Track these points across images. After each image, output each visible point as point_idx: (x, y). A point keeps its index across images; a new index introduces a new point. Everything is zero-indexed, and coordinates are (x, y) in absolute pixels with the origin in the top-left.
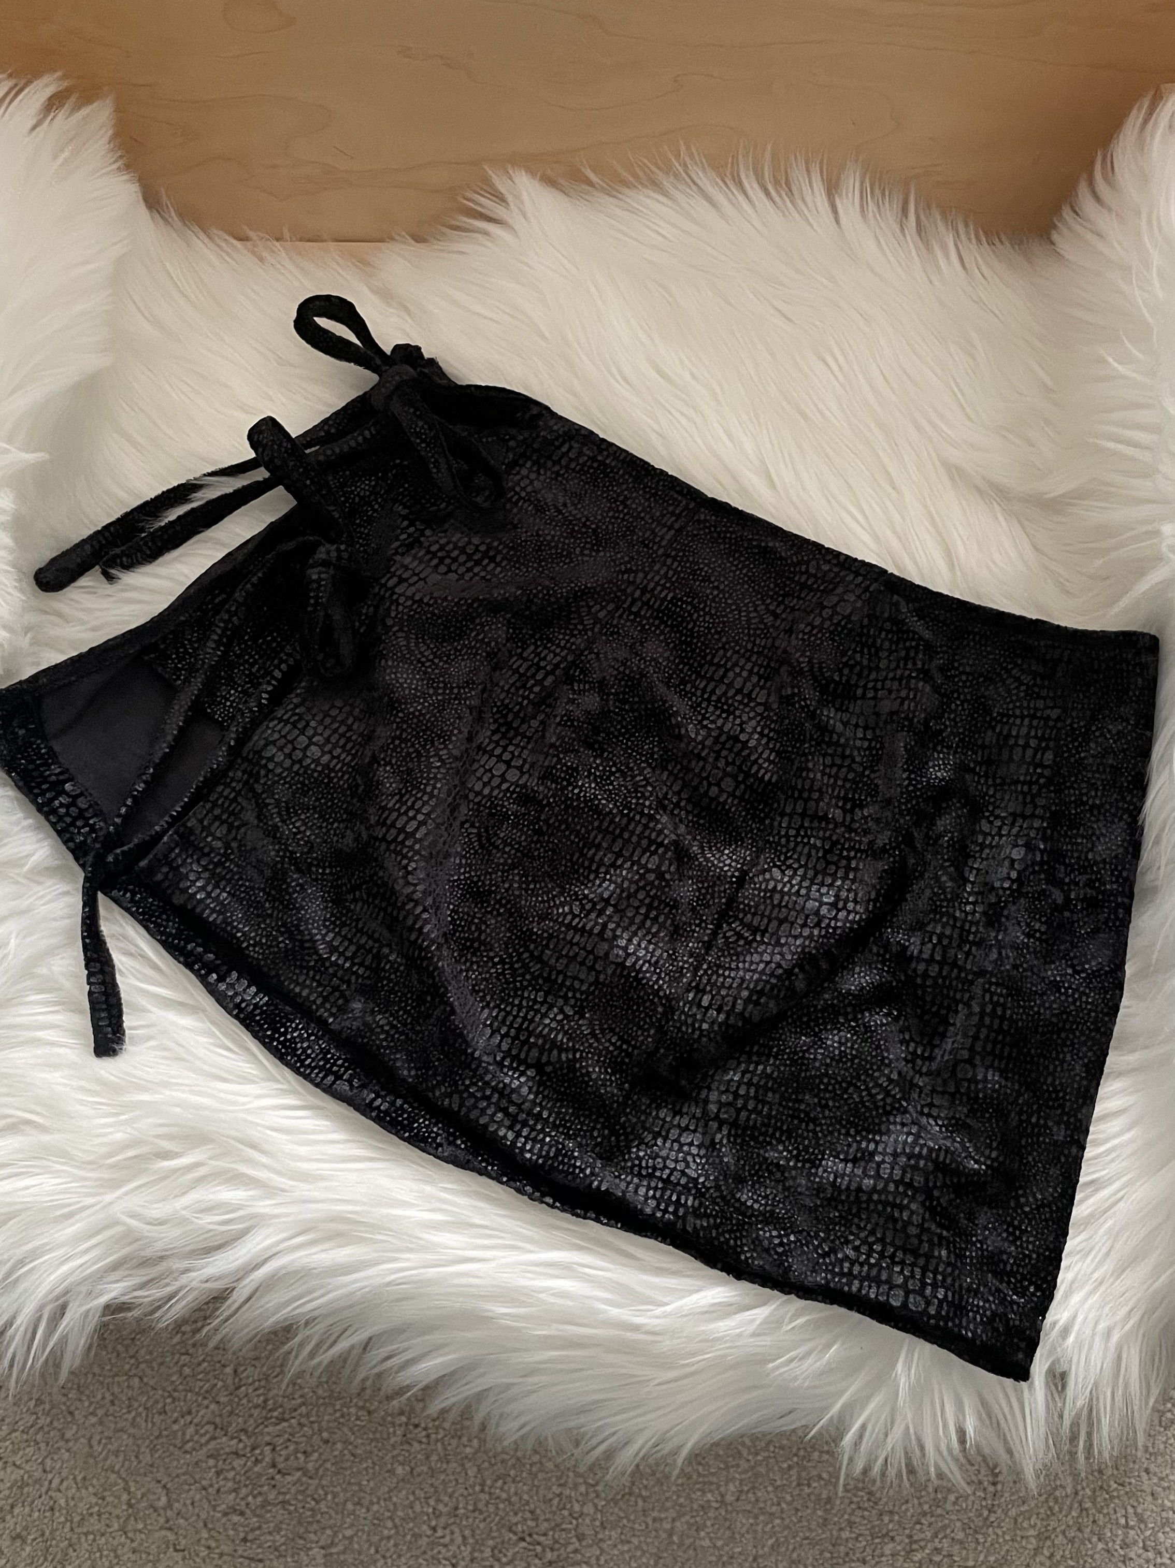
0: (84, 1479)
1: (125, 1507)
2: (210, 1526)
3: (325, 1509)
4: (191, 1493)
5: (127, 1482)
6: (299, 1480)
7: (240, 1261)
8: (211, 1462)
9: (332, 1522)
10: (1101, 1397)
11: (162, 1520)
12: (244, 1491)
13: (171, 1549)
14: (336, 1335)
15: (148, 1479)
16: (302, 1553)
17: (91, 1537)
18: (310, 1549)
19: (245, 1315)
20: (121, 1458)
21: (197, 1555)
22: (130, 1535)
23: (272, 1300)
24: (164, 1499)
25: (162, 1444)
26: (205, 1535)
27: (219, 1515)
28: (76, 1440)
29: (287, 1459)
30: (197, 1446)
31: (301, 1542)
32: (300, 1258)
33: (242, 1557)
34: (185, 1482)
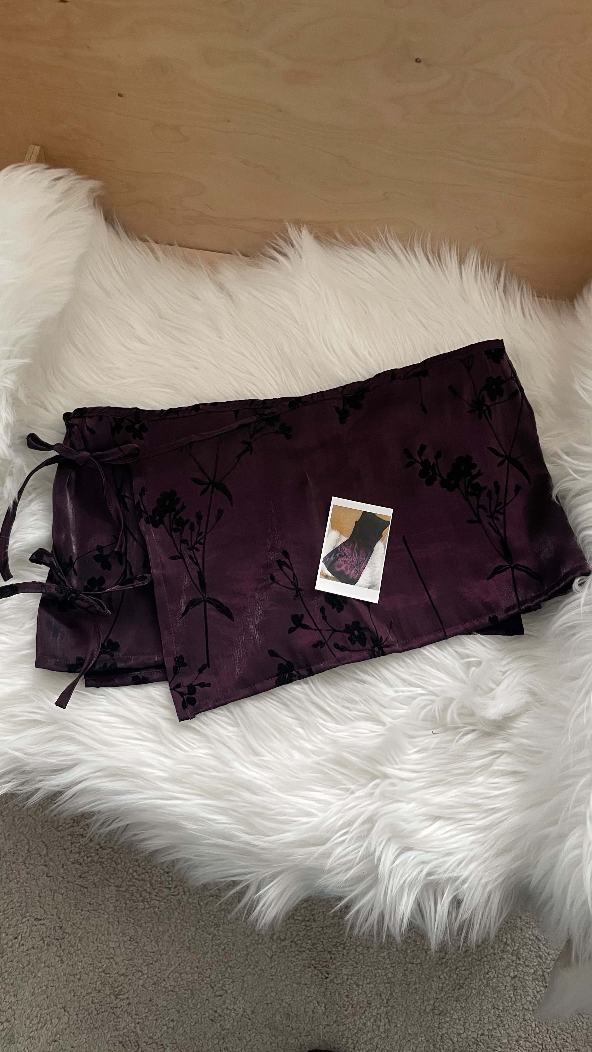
0: (9, 835)
1: (26, 852)
2: (65, 867)
3: (120, 869)
4: (58, 851)
5: (29, 841)
6: (110, 853)
7: (68, 780)
8: (69, 838)
9: (122, 875)
10: (477, 914)
11: (42, 861)
12: (83, 854)
13: (45, 876)
14: (112, 820)
15: (39, 840)
16: (106, 888)
17: (8, 863)
18: (110, 886)
19: (69, 805)
20: (28, 828)
21: (57, 880)
22: (27, 865)
23: (82, 801)
24: (45, 851)
25: (48, 825)
26: (62, 871)
27: (69, 863)
28: (8, 817)
29: (105, 842)
30: (64, 829)
31: (107, 882)
32: (98, 783)
33: (77, 884)
34: (56, 845)
